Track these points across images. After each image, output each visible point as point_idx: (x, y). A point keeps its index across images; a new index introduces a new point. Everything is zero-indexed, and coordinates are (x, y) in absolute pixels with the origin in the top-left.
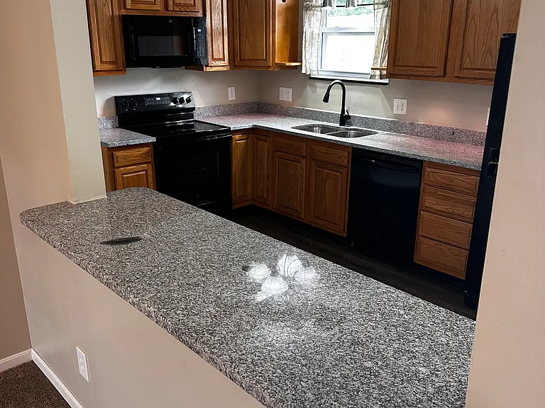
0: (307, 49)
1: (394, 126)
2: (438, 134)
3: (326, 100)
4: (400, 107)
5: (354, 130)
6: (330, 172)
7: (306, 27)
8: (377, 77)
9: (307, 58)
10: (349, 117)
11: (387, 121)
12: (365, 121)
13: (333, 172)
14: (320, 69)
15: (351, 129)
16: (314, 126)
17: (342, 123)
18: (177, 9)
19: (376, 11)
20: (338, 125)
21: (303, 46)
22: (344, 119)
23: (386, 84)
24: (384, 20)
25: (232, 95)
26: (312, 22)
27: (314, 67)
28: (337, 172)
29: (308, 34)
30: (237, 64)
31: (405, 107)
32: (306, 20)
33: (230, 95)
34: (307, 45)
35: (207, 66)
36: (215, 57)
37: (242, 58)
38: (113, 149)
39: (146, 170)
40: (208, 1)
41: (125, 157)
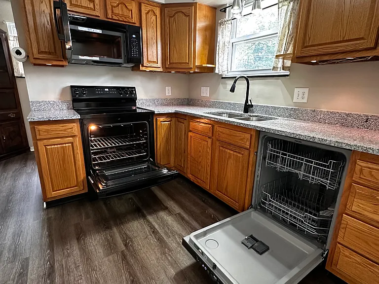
0: (220, 55)
1: (294, 113)
2: (345, 121)
3: (232, 90)
4: (301, 95)
5: (256, 116)
6: (232, 152)
7: (220, 38)
8: (279, 69)
9: (220, 61)
10: (252, 106)
11: (287, 109)
12: (266, 109)
13: (235, 153)
14: (229, 70)
15: (253, 116)
16: (223, 113)
17: (246, 111)
18: (115, 17)
19: (280, 9)
20: (242, 113)
21: (217, 53)
22: (248, 108)
23: (287, 75)
24: (289, 13)
25: (168, 92)
26: (224, 34)
27: (225, 68)
28: (239, 153)
29: (221, 43)
30: (167, 66)
31: (306, 95)
32: (220, 32)
33: (167, 92)
34: (220, 52)
35: (143, 66)
36: (149, 60)
37: (171, 62)
38: (33, 123)
39: (72, 143)
40: (144, 16)
41: (47, 131)
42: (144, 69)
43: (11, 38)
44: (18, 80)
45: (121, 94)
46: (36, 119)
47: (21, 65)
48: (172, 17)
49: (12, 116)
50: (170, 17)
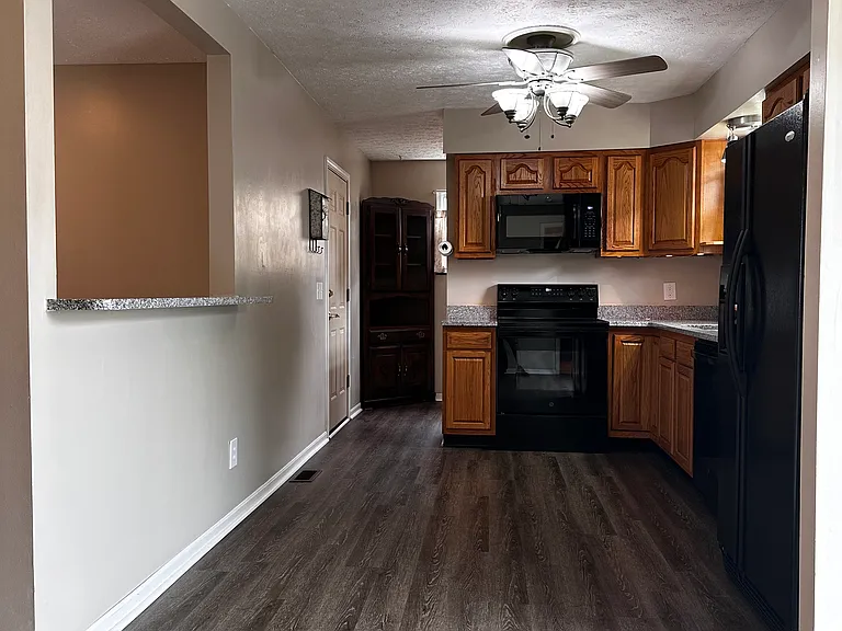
18: (564, 186)
25: (669, 294)
33: (666, 294)
35: (605, 250)
36: (617, 239)
37: (658, 239)
38: (447, 328)
39: (483, 358)
40: (611, 174)
41: (459, 339)
42: (607, 254)
43: (439, 215)
44: (437, 278)
45: (581, 296)
46: (450, 324)
47: (444, 259)
48: (660, 167)
49: (421, 335)
50: (658, 167)
